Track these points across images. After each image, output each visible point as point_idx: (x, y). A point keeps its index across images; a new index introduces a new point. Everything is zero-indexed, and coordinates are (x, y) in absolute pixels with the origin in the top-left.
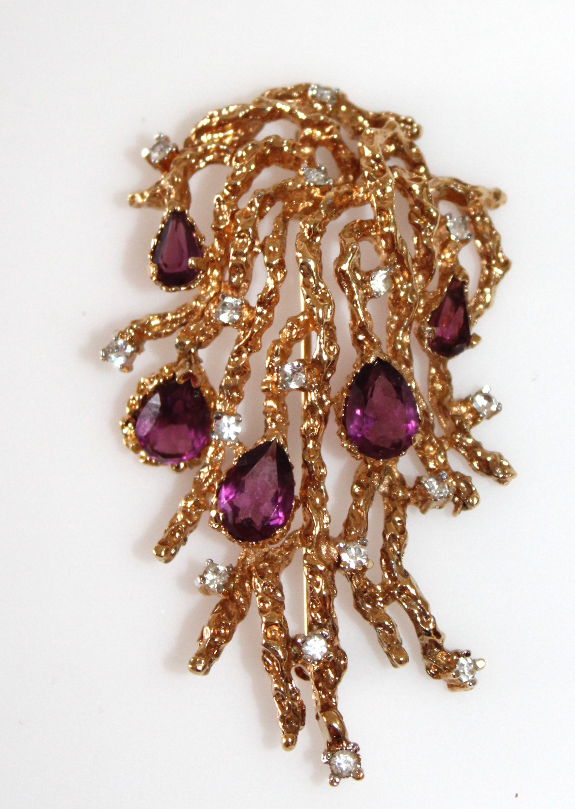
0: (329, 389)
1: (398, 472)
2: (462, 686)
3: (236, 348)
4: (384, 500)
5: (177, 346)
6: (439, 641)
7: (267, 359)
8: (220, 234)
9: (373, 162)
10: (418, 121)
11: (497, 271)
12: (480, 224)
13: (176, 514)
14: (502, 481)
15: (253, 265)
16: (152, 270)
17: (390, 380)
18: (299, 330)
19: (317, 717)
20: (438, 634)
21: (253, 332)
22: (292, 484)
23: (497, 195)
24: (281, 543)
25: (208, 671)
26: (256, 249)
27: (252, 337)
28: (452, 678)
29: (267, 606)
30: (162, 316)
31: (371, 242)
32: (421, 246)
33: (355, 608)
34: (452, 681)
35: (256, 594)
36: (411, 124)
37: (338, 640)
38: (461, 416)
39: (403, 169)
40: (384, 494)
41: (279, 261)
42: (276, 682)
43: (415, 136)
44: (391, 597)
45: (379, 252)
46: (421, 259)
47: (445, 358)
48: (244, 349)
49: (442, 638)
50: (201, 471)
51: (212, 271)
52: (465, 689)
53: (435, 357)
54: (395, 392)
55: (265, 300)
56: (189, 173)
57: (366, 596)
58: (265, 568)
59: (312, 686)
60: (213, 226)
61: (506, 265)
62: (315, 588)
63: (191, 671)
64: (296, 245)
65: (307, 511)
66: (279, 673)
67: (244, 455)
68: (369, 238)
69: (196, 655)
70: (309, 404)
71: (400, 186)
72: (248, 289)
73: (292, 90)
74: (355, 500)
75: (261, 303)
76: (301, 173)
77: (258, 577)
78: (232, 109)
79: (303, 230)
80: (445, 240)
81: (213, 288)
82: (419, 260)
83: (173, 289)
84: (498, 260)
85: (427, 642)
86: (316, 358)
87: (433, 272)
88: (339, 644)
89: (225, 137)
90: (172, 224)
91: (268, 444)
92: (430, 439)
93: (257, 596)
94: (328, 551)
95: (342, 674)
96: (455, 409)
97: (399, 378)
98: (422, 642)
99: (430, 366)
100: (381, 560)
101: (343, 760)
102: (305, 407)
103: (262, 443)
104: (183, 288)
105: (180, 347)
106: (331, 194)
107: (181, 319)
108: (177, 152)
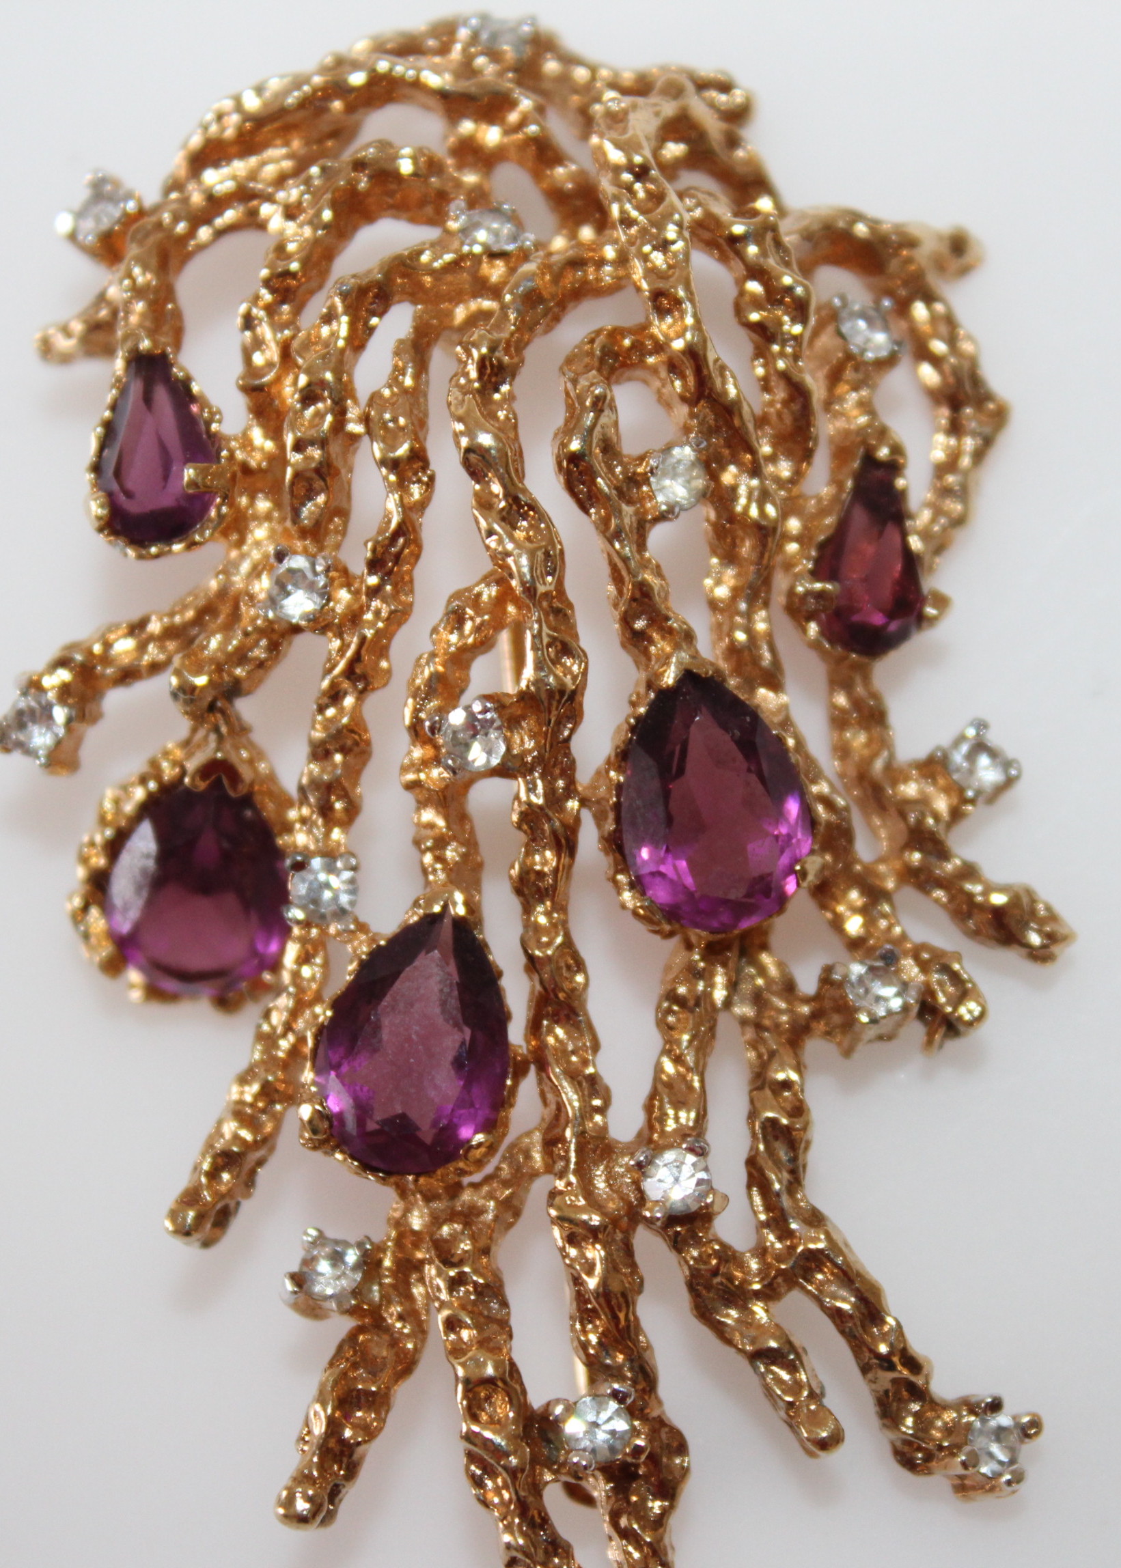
2: (989, 1485)
3: (325, 684)
4: (743, 1034)
5: (175, 695)
6: (920, 1381)
7: (405, 704)
8: (259, 400)
9: (627, 177)
12: (925, 318)
13: (220, 1123)
14: (1041, 956)
15: (351, 470)
16: (96, 509)
17: (725, 727)
18: (478, 620)
20: (913, 1364)
21: (363, 639)
22: (503, 1017)
23: (959, 245)
24: (489, 1169)
25: (330, 1517)
26: (350, 428)
27: (363, 652)
28: (961, 1471)
29: (465, 1334)
30: (137, 628)
31: (645, 382)
32: (774, 381)
33: (696, 1317)
34: (961, 1477)
35: (437, 1304)
36: (725, 87)
37: (660, 1403)
38: (921, 804)
39: (710, 194)
40: (745, 1025)
41: (412, 450)
42: (509, 1528)
43: (738, 116)
44: (785, 1281)
45: (668, 406)
46: (779, 414)
47: (865, 660)
48: (346, 685)
49: (925, 1371)
50: (271, 1005)
52: (997, 1494)
53: (840, 661)
54: (740, 756)
55: (385, 554)
56: (173, 262)
57: (718, 1284)
58: (455, 1238)
59: (606, 1525)
60: (241, 382)
62: (584, 1277)
63: (283, 1522)
64: (449, 404)
65: (546, 1080)
66: (512, 1507)
67: (372, 954)
68: (641, 373)
69: (294, 1479)
70: (524, 808)
71: (707, 235)
72: (344, 533)
73: (424, 35)
74: (666, 1042)
75: (374, 565)
76: (453, 225)
77: (437, 1262)
78: (270, 91)
79: (466, 364)
80: (834, 362)
82: (774, 418)
83: (153, 550)
84: (979, 403)
85: (888, 1386)
86: (528, 686)
87: (811, 444)
88: (663, 1413)
90: (136, 388)
91: (431, 921)
92: (848, 867)
93: (439, 1310)
94: (611, 1179)
95: (678, 1490)
96: (906, 789)
97: (748, 719)
98: (874, 1386)
100: (749, 1189)
102: (515, 818)
103: (416, 918)
104: (177, 547)
105: (181, 696)
106: (530, 267)
107: (186, 626)
108: (141, 213)
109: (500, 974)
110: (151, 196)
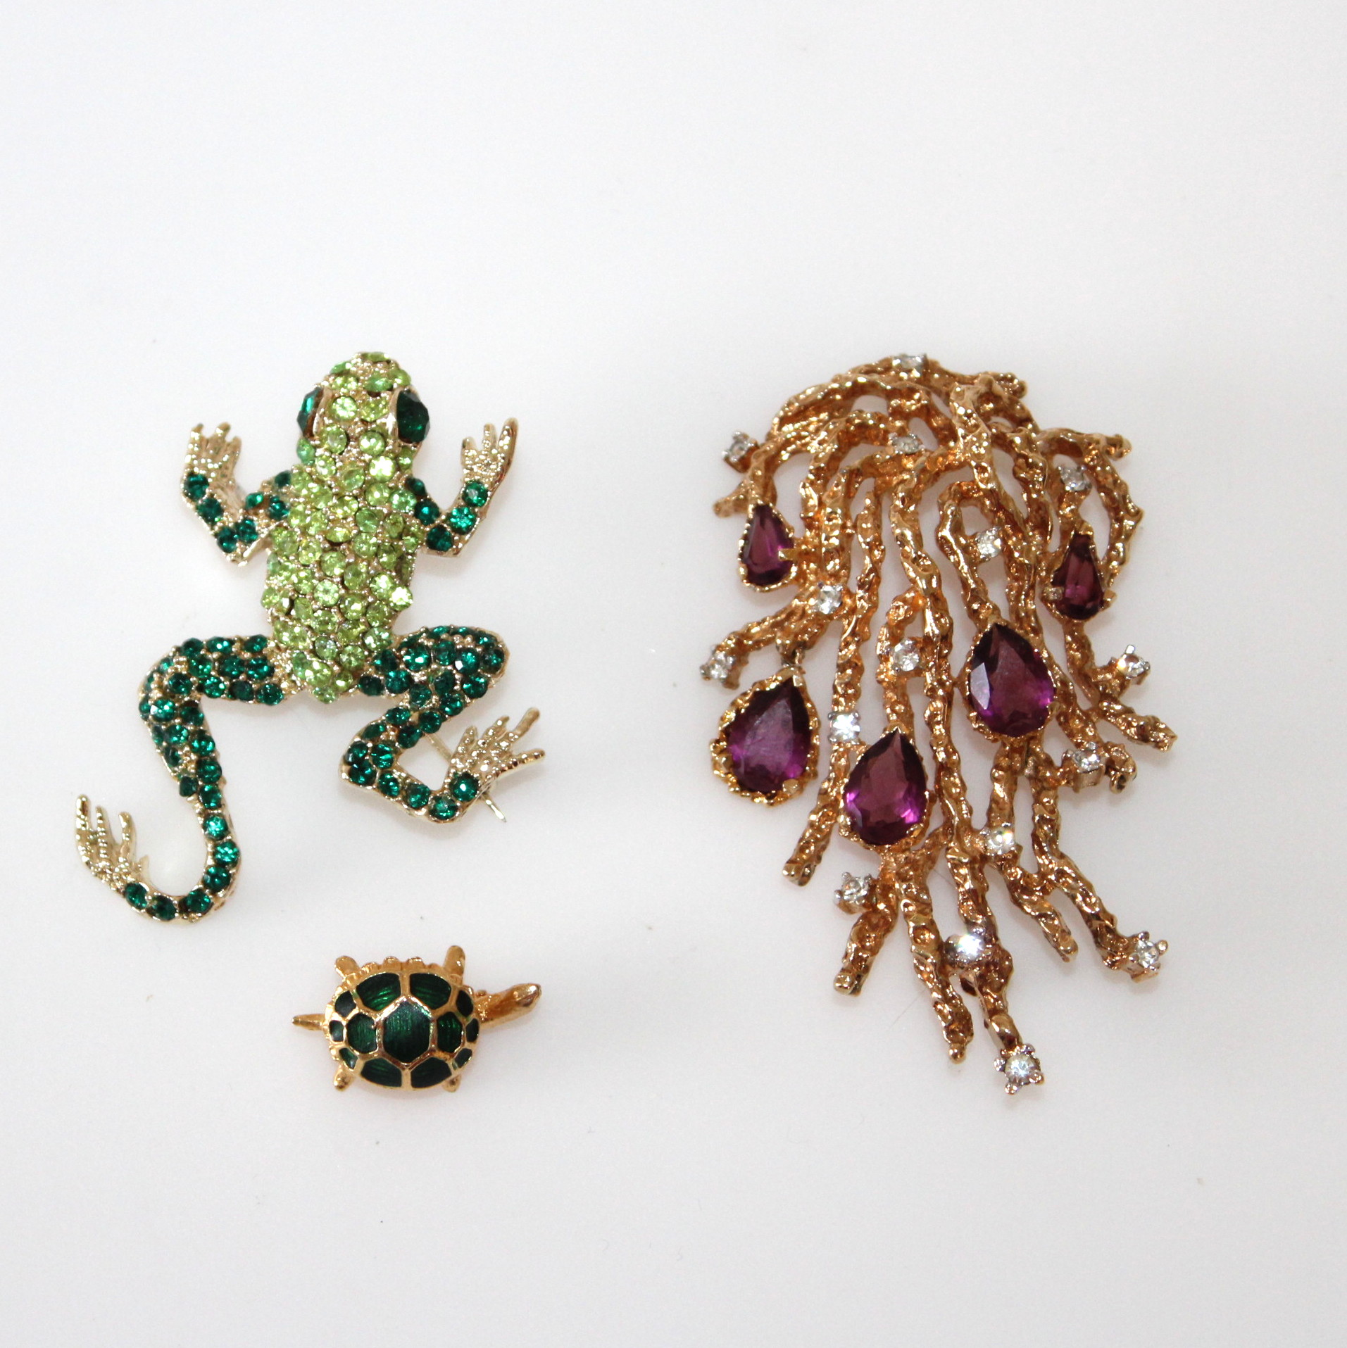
0: (949, 668)
1: (1044, 753)
2: (1146, 972)
3: (842, 640)
4: (1030, 783)
5: (778, 650)
6: (1112, 925)
8: (809, 523)
9: (965, 418)
10: (1020, 377)
11: (1129, 523)
12: (1101, 474)
13: (805, 831)
14: (1159, 745)
16: (742, 571)
17: (1015, 648)
18: (906, 607)
19: (986, 1025)
20: (1108, 917)
21: (858, 619)
22: (924, 776)
23: (1117, 443)
24: (921, 843)
25: (858, 991)
26: (849, 531)
27: (858, 625)
28: (1131, 964)
29: (911, 909)
30: (761, 622)
32: (1032, 502)
33: (1010, 900)
35: (900, 898)
36: (1012, 380)
37: (998, 938)
38: (1106, 683)
39: (1003, 424)
40: (1030, 778)
41: (875, 537)
42: (933, 990)
43: (1021, 391)
44: (1051, 886)
45: (987, 515)
46: (1034, 517)
47: (1079, 622)
48: (851, 639)
49: (1115, 922)
51: (808, 565)
52: (1149, 977)
53: (1069, 622)
55: (864, 581)
56: (772, 467)
57: (1021, 886)
58: (907, 872)
60: (802, 515)
61: (1138, 515)
62: (963, 884)
64: (890, 517)
65: (944, 803)
66: (935, 980)
67: (868, 751)
68: (972, 501)
69: (841, 971)
70: (929, 687)
71: (1000, 442)
73: (877, 365)
75: (861, 586)
76: (890, 443)
77: (899, 881)
78: (809, 392)
79: (896, 500)
80: (1059, 493)
81: (812, 584)
82: (1032, 518)
83: (768, 589)
84: (1127, 511)
85: (1097, 928)
86: (928, 634)
87: (1049, 529)
88: (999, 943)
89: (808, 425)
90: (758, 522)
91: (890, 737)
92: (1074, 711)
94: (972, 842)
95: (1009, 976)
96: (1100, 677)
98: (1091, 928)
99: (1065, 634)
100: (1033, 845)
101: (1018, 1066)
102: (925, 691)
103: (884, 736)
104: (777, 586)
105: (781, 648)
106: (922, 459)
107: (783, 621)
108: (757, 447)
109: (922, 759)
110: (761, 440)
